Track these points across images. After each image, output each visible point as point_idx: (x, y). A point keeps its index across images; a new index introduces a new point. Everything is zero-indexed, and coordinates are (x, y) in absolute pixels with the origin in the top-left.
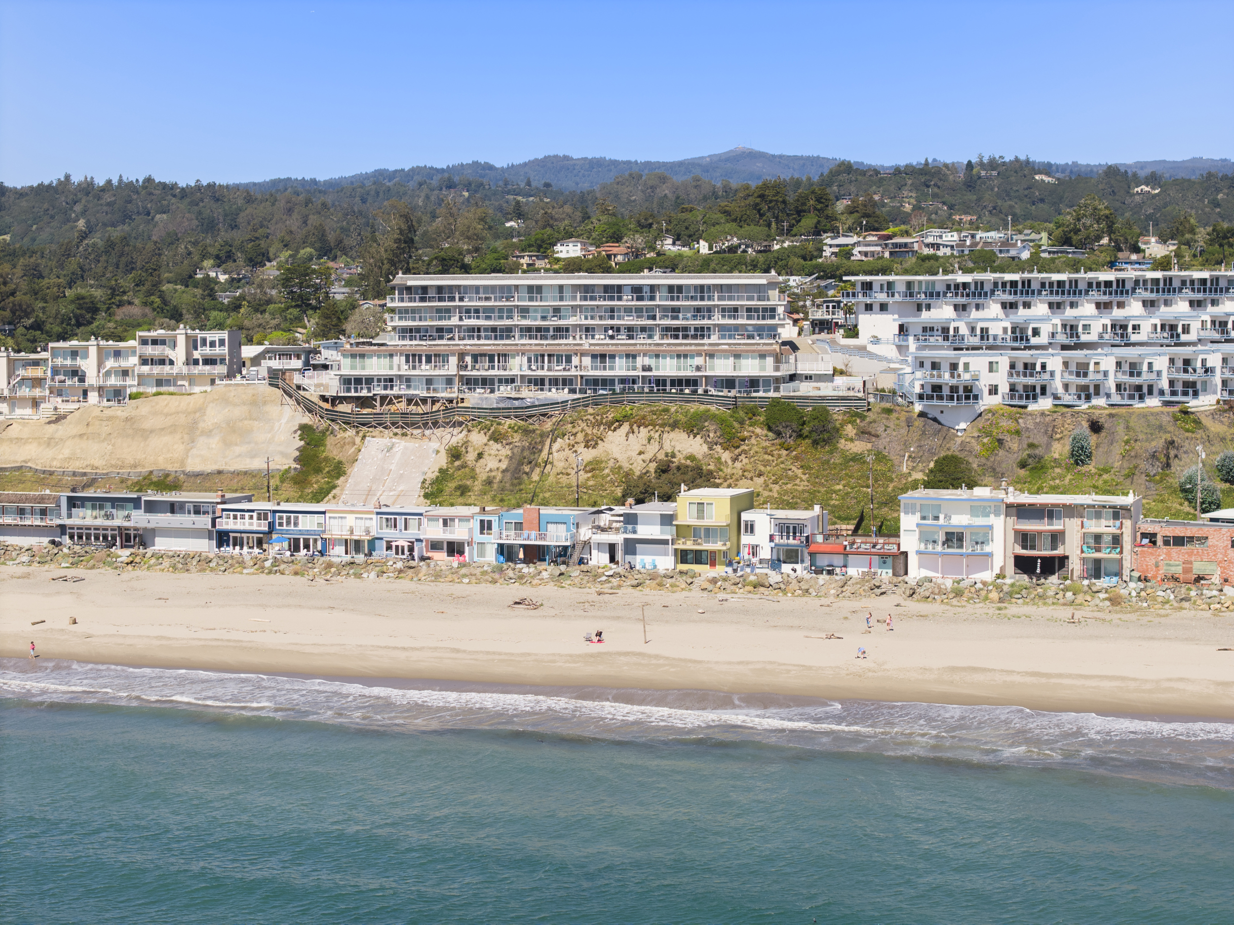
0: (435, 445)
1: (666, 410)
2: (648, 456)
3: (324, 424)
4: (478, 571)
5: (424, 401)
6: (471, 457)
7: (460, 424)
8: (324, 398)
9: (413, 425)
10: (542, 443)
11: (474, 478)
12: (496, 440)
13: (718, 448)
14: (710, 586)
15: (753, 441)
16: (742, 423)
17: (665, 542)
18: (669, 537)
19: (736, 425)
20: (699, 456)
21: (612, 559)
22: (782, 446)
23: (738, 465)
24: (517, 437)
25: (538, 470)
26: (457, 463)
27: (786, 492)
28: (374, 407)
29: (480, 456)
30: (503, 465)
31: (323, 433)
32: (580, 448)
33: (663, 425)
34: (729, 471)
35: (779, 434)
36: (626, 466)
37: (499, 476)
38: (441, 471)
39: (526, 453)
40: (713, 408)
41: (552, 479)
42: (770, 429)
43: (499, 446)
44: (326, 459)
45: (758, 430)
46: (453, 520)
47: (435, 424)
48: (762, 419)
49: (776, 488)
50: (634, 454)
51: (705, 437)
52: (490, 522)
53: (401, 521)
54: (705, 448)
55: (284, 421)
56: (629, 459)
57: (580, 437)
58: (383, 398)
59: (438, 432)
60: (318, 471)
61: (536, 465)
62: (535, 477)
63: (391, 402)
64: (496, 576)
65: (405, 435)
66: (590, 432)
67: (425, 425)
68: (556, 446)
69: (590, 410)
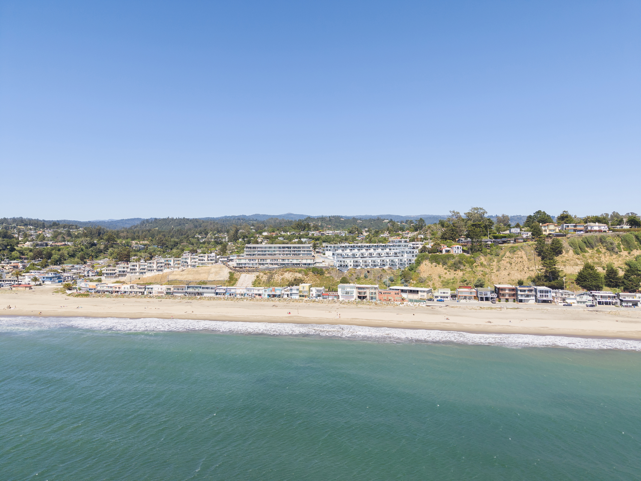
0: (254, 275)
1: (295, 269)
2: (292, 277)
3: (233, 272)
4: (264, 299)
5: (252, 267)
6: (260, 277)
7: (258, 271)
8: (233, 267)
9: (250, 272)
10: (273, 275)
11: (261, 281)
12: (265, 274)
13: (304, 276)
14: (306, 302)
15: (310, 274)
16: (308, 271)
17: (298, 294)
18: (298, 293)
20: (301, 277)
21: (288, 296)
22: (315, 275)
23: (307, 278)
24: (269, 274)
25: (272, 280)
26: (258, 278)
27: (316, 283)
28: (243, 268)
29: (262, 277)
30: (266, 279)
31: (233, 273)
32: (280, 276)
33: (294, 272)
34: (306, 280)
35: (314, 273)
37: (266, 281)
38: (255, 280)
39: (270, 277)
40: (303, 269)
41: (275, 281)
42: (313, 272)
43: (265, 275)
44: (234, 278)
45: (311, 272)
46: (259, 290)
47: (254, 271)
48: (311, 270)
49: (314, 282)
50: (290, 277)
51: (302, 274)
52: (266, 290)
53: (250, 290)
54: (302, 276)
55: (226, 271)
56: (289, 278)
57: (280, 274)
59: (254, 273)
60: (233, 280)
62: (272, 281)
63: (246, 268)
64: (268, 300)
65: (248, 273)
67: (252, 272)
68: (276, 275)
69: (281, 269)
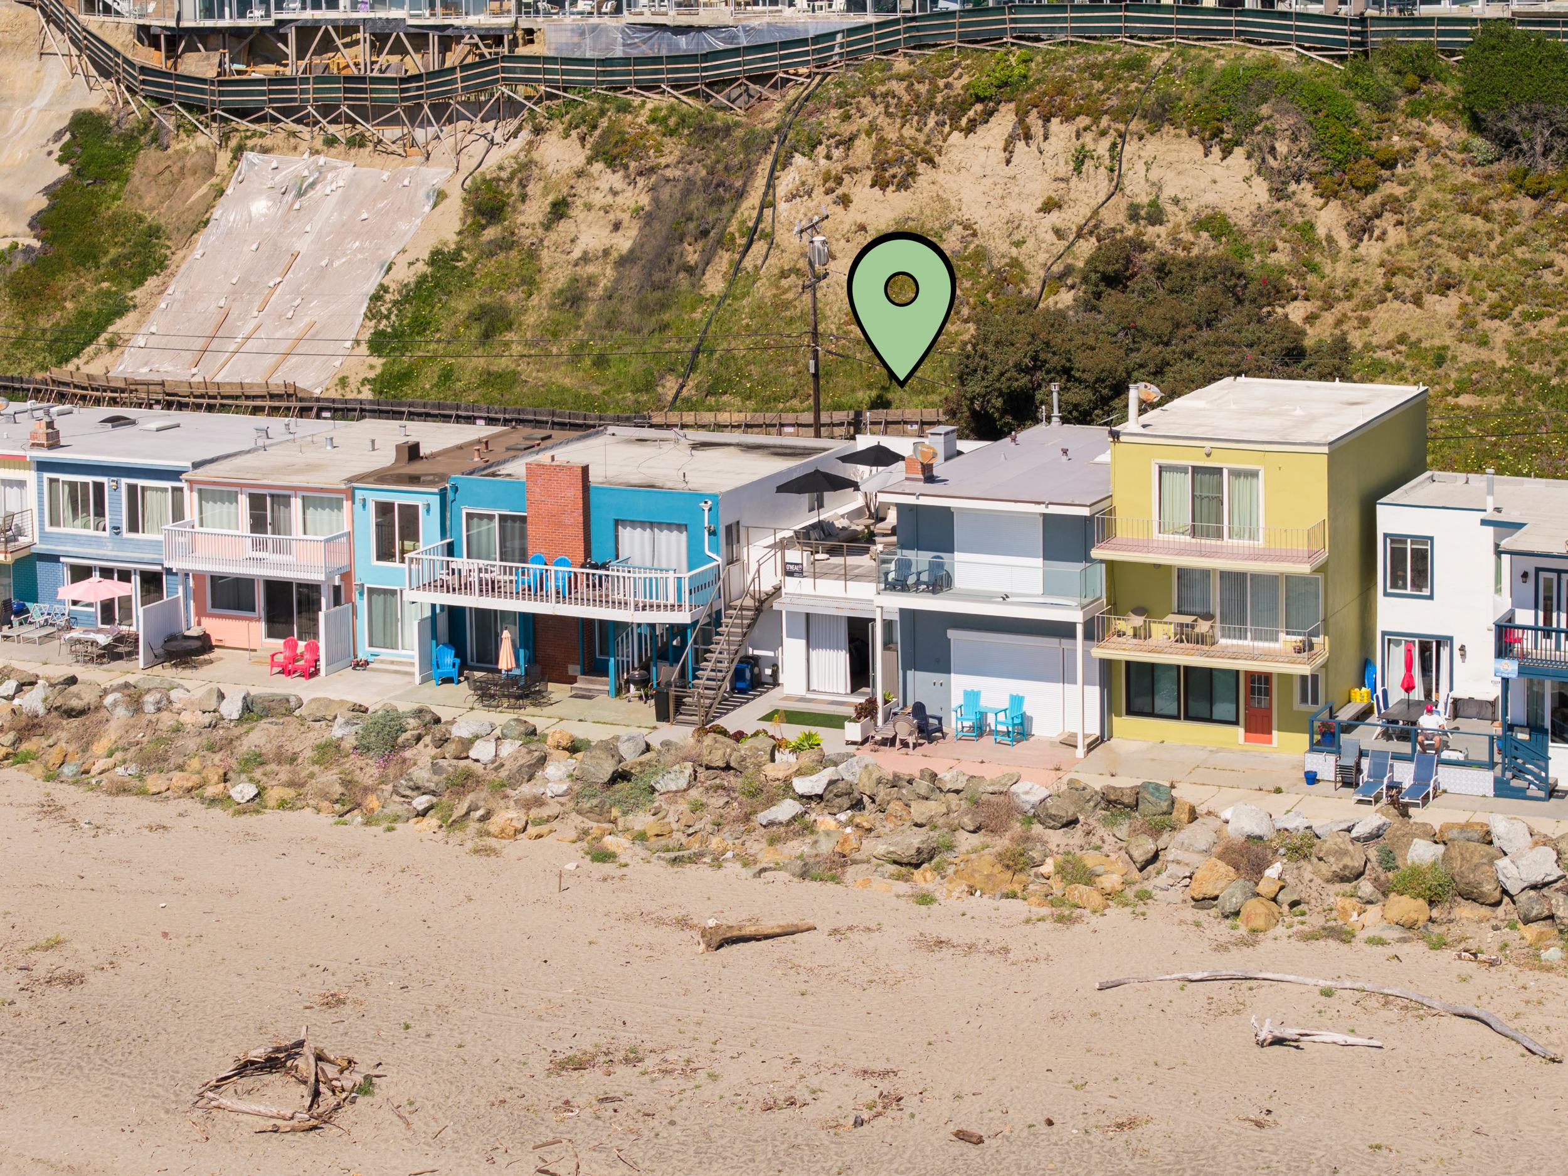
0: (437, 174)
1: (1136, 64)
2: (1071, 217)
3: (138, 109)
5: (419, 38)
6: (533, 212)
7: (511, 108)
8: (145, 34)
9: (379, 113)
10: (748, 169)
11: (530, 283)
12: (612, 162)
13: (1305, 192)
15: (1422, 166)
16: (1384, 105)
17: (1065, 630)
18: (1076, 617)
19: (1365, 113)
20: (1241, 220)
21: (860, 674)
22: (1519, 182)
23: (1371, 249)
24: (673, 150)
25: (724, 260)
26: (491, 233)
27: (1538, 349)
28: (279, 58)
29: (559, 210)
30: (624, 243)
31: (131, 139)
32: (862, 191)
33: (1122, 114)
34: (1339, 271)
35: (1507, 143)
36: (1000, 247)
37: (607, 275)
38: (438, 258)
39: (696, 203)
40: (1288, 56)
41: (763, 290)
42: (1477, 125)
43: (616, 179)
44: (117, 223)
45: (1438, 131)
46: (282, 499)
47: (442, 113)
48: (1451, 90)
49: (1501, 332)
50: (1029, 208)
51: (1261, 156)
53: (117, 493)
54: (1260, 190)
55: (40, 103)
56: (1013, 224)
57: (863, 149)
58: (306, 31)
59: (451, 135)
61: (720, 242)
62: (714, 283)
63: (327, 45)
65: (357, 142)
66: (893, 136)
67: (413, 115)
68: (787, 181)
69: (901, 65)
